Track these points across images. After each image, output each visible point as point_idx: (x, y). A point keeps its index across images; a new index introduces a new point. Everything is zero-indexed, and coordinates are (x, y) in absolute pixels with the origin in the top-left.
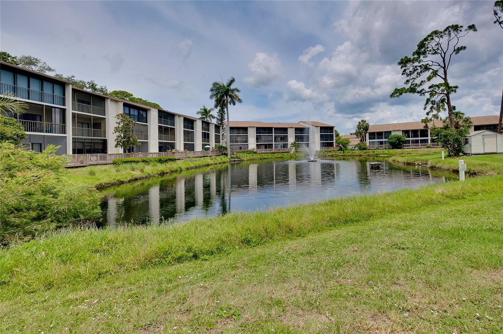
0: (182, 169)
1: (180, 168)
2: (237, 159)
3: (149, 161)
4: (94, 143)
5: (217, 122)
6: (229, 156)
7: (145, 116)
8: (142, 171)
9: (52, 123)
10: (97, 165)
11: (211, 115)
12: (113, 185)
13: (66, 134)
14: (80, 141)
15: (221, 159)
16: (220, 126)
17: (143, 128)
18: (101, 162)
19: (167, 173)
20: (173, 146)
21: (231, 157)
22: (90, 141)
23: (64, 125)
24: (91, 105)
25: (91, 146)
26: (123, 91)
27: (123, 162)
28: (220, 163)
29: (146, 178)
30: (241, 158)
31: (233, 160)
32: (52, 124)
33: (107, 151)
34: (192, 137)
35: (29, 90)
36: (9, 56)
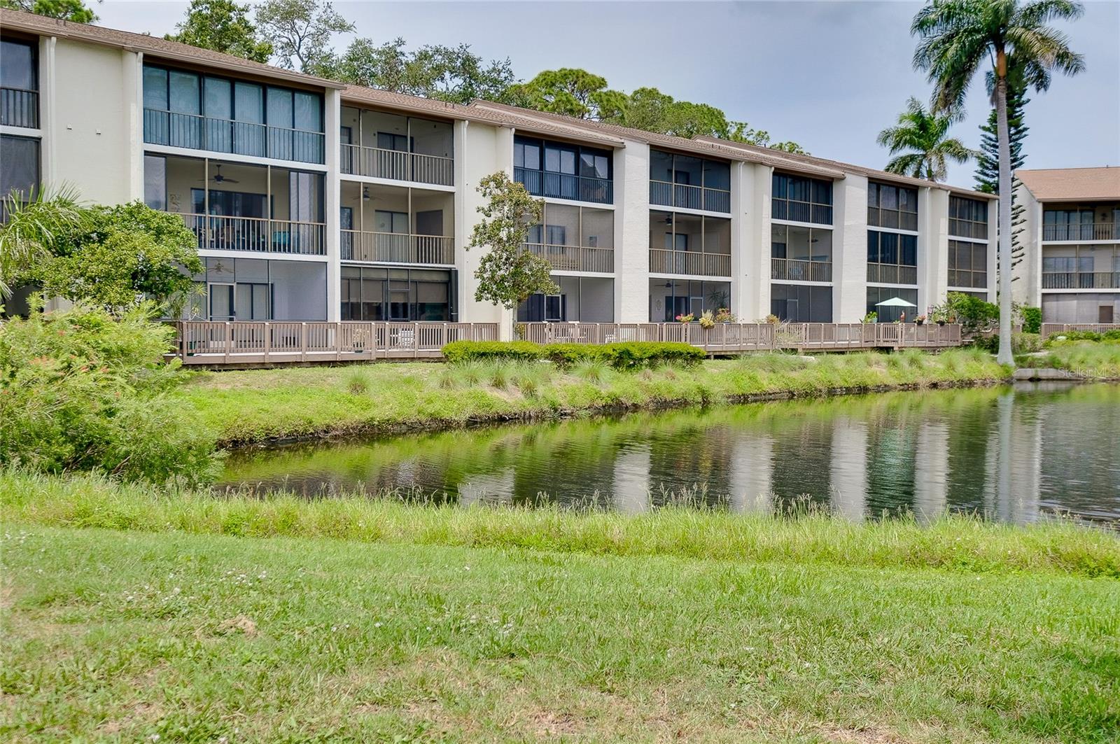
0: (712, 399)
1: (703, 393)
2: (1051, 373)
3: (572, 356)
4: (415, 282)
5: (978, 179)
6: (1006, 355)
7: (602, 172)
8: (530, 391)
9: (290, 220)
10: (412, 359)
11: (949, 144)
12: (412, 429)
13: (326, 254)
14: (374, 275)
15: (951, 367)
16: (988, 199)
17: (594, 225)
18: (426, 351)
19: (636, 407)
20: (719, 298)
21: (1017, 360)
22: (404, 276)
23: (322, 226)
24: (407, 151)
25: (408, 292)
26: (571, 70)
27: (473, 354)
28: (934, 386)
29: (540, 417)
30: (1074, 365)
31: (1030, 373)
32: (290, 224)
33: (457, 312)
34: (824, 257)
35: (232, 123)
36: (231, 9)
